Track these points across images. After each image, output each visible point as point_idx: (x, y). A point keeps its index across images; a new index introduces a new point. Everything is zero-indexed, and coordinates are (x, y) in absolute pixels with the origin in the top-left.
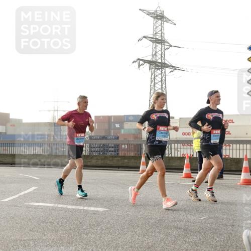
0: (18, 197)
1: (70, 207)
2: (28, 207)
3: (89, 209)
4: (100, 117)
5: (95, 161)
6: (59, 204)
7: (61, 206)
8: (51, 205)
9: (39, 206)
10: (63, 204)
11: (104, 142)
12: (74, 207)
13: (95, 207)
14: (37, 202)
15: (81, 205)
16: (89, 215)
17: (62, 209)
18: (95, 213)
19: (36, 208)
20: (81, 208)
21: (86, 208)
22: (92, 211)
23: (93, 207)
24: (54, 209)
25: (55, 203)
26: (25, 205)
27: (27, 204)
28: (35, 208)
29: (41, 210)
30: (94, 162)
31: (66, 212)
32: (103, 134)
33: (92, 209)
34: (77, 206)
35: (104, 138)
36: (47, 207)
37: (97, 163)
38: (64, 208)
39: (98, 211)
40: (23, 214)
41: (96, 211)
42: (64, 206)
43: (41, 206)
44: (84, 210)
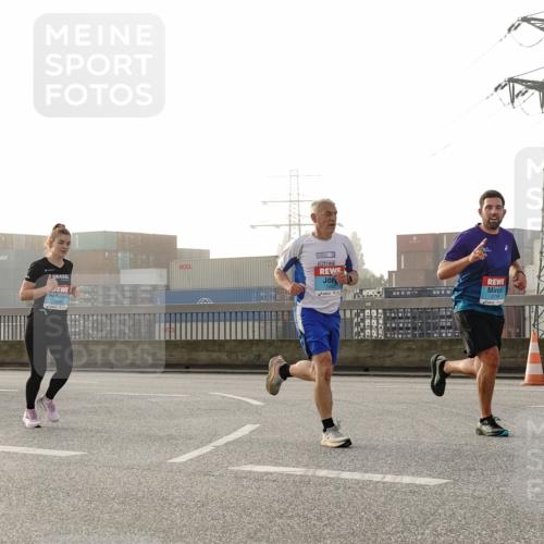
0: (211, 452)
1: (346, 475)
2: (238, 477)
3: (398, 479)
4: (411, 237)
5: (406, 354)
6: (320, 467)
7: (322, 473)
8: (299, 471)
9: (267, 473)
10: (327, 468)
11: (425, 303)
12: (357, 476)
13: (413, 474)
14: (259, 463)
15: (376, 471)
16: (398, 496)
17: (326, 482)
18: (414, 490)
19: (259, 478)
20: (377, 477)
21: (389, 478)
22: (408, 485)
24: (305, 481)
25: (307, 466)
26: (232, 471)
27: (236, 468)
28: (257, 480)
29: (274, 485)
30: (400, 356)
31: (338, 488)
32: (420, 282)
33: (407, 479)
34: (366, 472)
35: (423, 292)
36: (289, 476)
37: (410, 359)
38: (333, 479)
39: (421, 486)
40: (228, 495)
41: (417, 486)
42: (332, 474)
43: (271, 474)
44: (384, 483)
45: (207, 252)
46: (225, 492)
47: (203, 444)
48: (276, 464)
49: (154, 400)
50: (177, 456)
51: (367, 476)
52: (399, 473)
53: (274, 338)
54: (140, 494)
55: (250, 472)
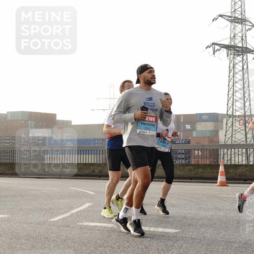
0: (69, 216)
2: (81, 228)
3: (157, 230)
8: (110, 225)
9: (95, 226)
13: (163, 227)
14: (92, 221)
15: (146, 226)
18: (164, 235)
19: (91, 228)
20: (147, 229)
21: (152, 229)
22: (161, 232)
23: (161, 227)
24: (113, 230)
26: (79, 225)
27: (81, 224)
28: (90, 229)
29: (98, 232)
33: (160, 230)
36: (105, 227)
39: (167, 233)
40: (76, 236)
41: (165, 233)
43: (97, 226)
44: (150, 231)
45: (71, 122)
47: (65, 212)
48: (100, 222)
49: (43, 191)
50: (54, 217)
52: (157, 226)
53: (101, 162)
54: (35, 235)
55: (87, 226)
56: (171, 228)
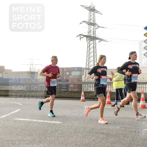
1: (40, 121)
2: (15, 121)
3: (51, 122)
6: (33, 119)
8: (29, 120)
9: (22, 120)
12: (42, 121)
13: (54, 121)
14: (20, 118)
16: (51, 126)
17: (35, 122)
18: (54, 124)
19: (20, 121)
20: (46, 121)
21: (49, 122)
23: (53, 121)
24: (30, 122)
25: (31, 119)
26: (13, 120)
27: (15, 119)
28: (19, 122)
31: (37, 124)
33: (53, 122)
34: (44, 120)
35: (60, 81)
36: (27, 121)
40: (12, 125)
41: (55, 123)
42: (37, 121)
43: (23, 120)
45: (12, 70)
46: (12, 124)
47: (7, 114)
48: (24, 118)
50: (1, 116)
51: (44, 121)
52: (51, 120)
53: (26, 90)
55: (18, 120)
56: (58, 121)
